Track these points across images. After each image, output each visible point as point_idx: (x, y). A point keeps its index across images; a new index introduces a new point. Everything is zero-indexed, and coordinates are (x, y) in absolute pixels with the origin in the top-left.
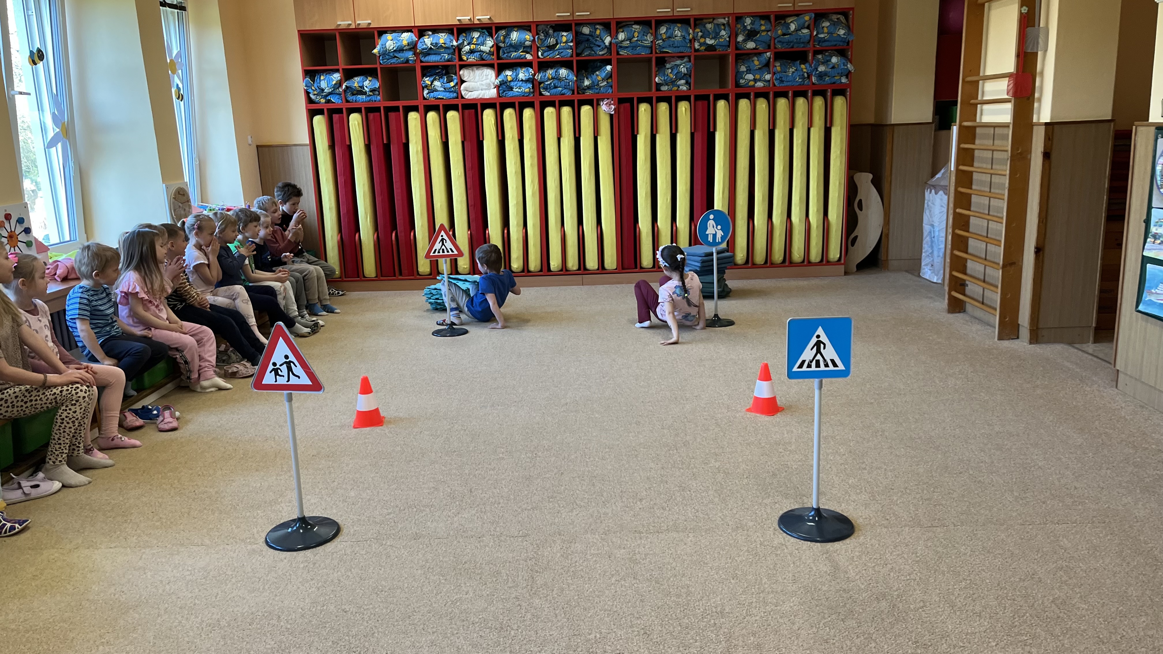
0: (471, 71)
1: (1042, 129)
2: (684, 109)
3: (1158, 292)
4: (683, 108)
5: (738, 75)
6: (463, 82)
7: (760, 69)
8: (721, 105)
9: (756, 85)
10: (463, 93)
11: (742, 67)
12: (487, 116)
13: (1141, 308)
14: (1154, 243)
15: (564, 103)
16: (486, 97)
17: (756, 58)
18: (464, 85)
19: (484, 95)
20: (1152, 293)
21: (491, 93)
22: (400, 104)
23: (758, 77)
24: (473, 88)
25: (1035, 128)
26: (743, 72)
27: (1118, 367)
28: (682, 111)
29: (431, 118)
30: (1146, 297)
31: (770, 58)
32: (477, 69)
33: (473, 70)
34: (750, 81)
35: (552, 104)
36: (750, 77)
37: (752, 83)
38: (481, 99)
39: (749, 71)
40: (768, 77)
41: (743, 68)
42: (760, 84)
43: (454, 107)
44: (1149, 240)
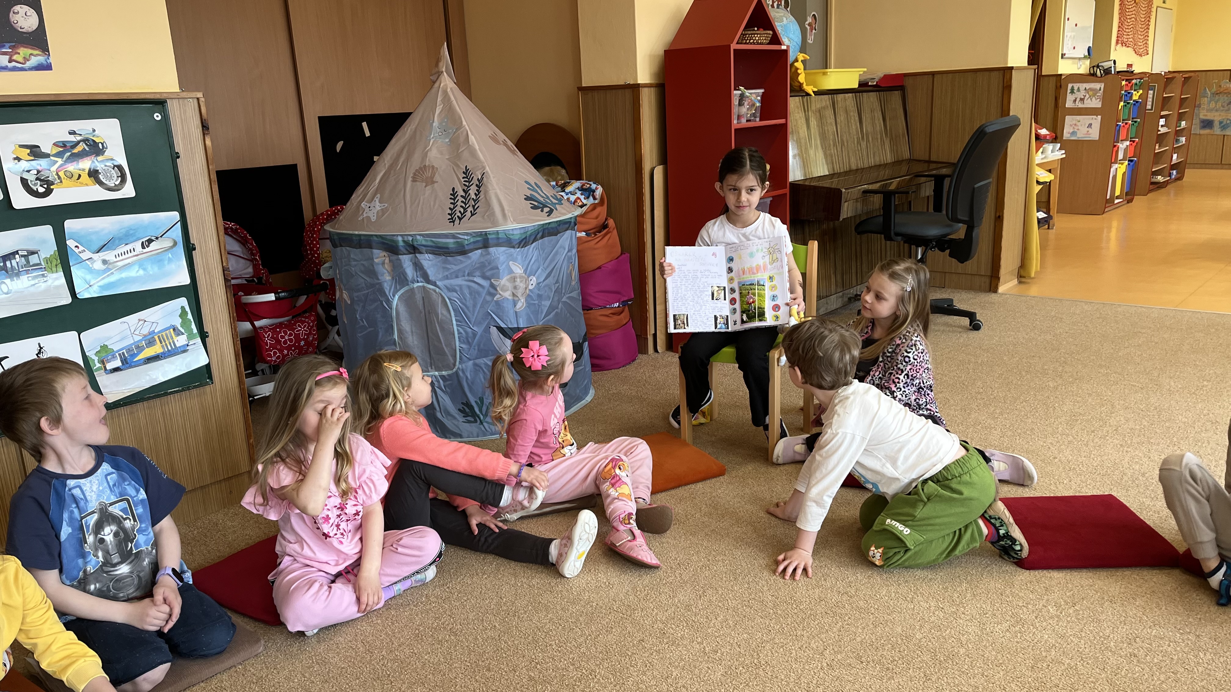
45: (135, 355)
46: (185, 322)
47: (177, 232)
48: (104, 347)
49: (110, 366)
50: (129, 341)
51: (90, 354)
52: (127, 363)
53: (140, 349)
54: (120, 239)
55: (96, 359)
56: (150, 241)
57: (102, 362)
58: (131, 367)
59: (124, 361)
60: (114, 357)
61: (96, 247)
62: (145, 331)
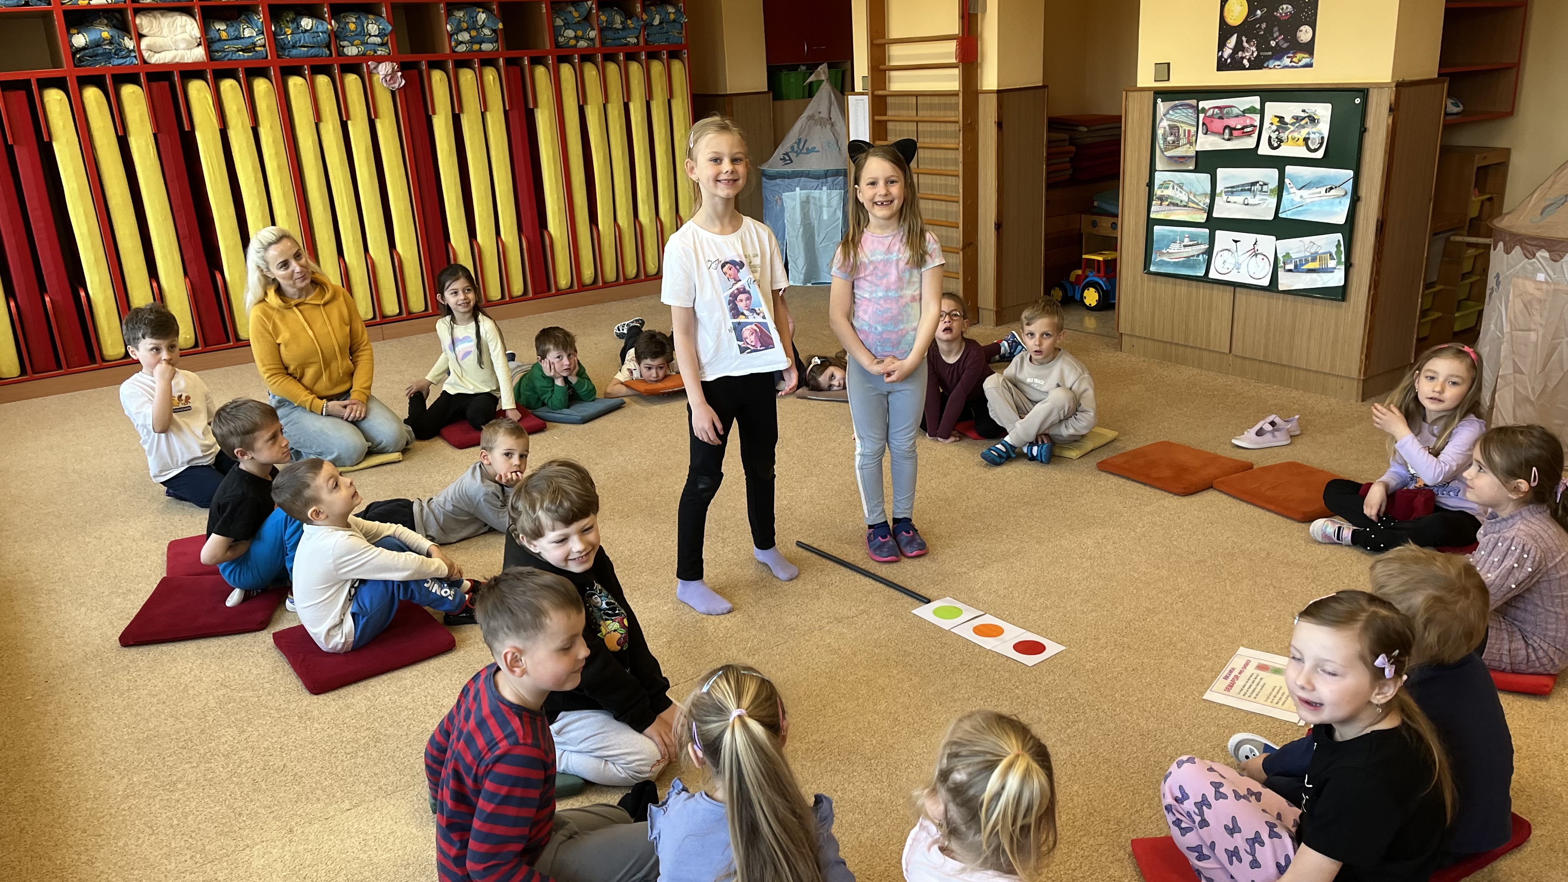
0: (152, 19)
1: (994, 98)
2: (491, 77)
3: (1170, 251)
4: (490, 75)
5: (556, 32)
6: (141, 36)
7: (578, 22)
8: (540, 71)
9: (579, 44)
10: (146, 55)
11: (557, 19)
12: (199, 91)
13: (1153, 269)
14: (1161, 204)
15: (317, 70)
16: (186, 61)
17: (572, 9)
18: (144, 43)
19: (183, 57)
20: (1164, 254)
21: (198, 54)
22: (33, 75)
23: (580, 33)
24: (161, 47)
25: (981, 97)
26: (560, 26)
27: (1121, 331)
28: (489, 80)
29: (92, 98)
30: (1156, 257)
31: (591, 8)
32: (162, 15)
33: (155, 17)
34: (571, 38)
35: (297, 71)
36: (570, 33)
37: (572, 42)
38: (177, 64)
39: (567, 26)
40: (593, 34)
41: (559, 22)
42: (582, 44)
43: (133, 79)
44: (1154, 202)
45: (1303, 265)
46: (1338, 252)
47: (1349, 186)
48: (1288, 254)
49: (1288, 267)
50: (1302, 255)
51: (1280, 256)
52: (1297, 269)
53: (1307, 262)
54: (1314, 184)
55: (1282, 260)
56: (1331, 189)
57: (1284, 263)
58: (1298, 272)
59: (1296, 266)
60: (1291, 262)
61: (1300, 187)
62: (1313, 251)
